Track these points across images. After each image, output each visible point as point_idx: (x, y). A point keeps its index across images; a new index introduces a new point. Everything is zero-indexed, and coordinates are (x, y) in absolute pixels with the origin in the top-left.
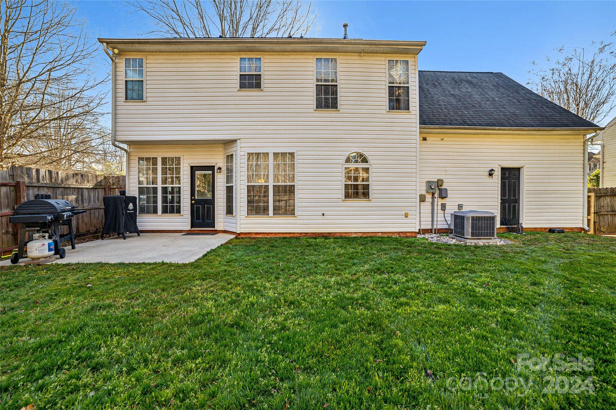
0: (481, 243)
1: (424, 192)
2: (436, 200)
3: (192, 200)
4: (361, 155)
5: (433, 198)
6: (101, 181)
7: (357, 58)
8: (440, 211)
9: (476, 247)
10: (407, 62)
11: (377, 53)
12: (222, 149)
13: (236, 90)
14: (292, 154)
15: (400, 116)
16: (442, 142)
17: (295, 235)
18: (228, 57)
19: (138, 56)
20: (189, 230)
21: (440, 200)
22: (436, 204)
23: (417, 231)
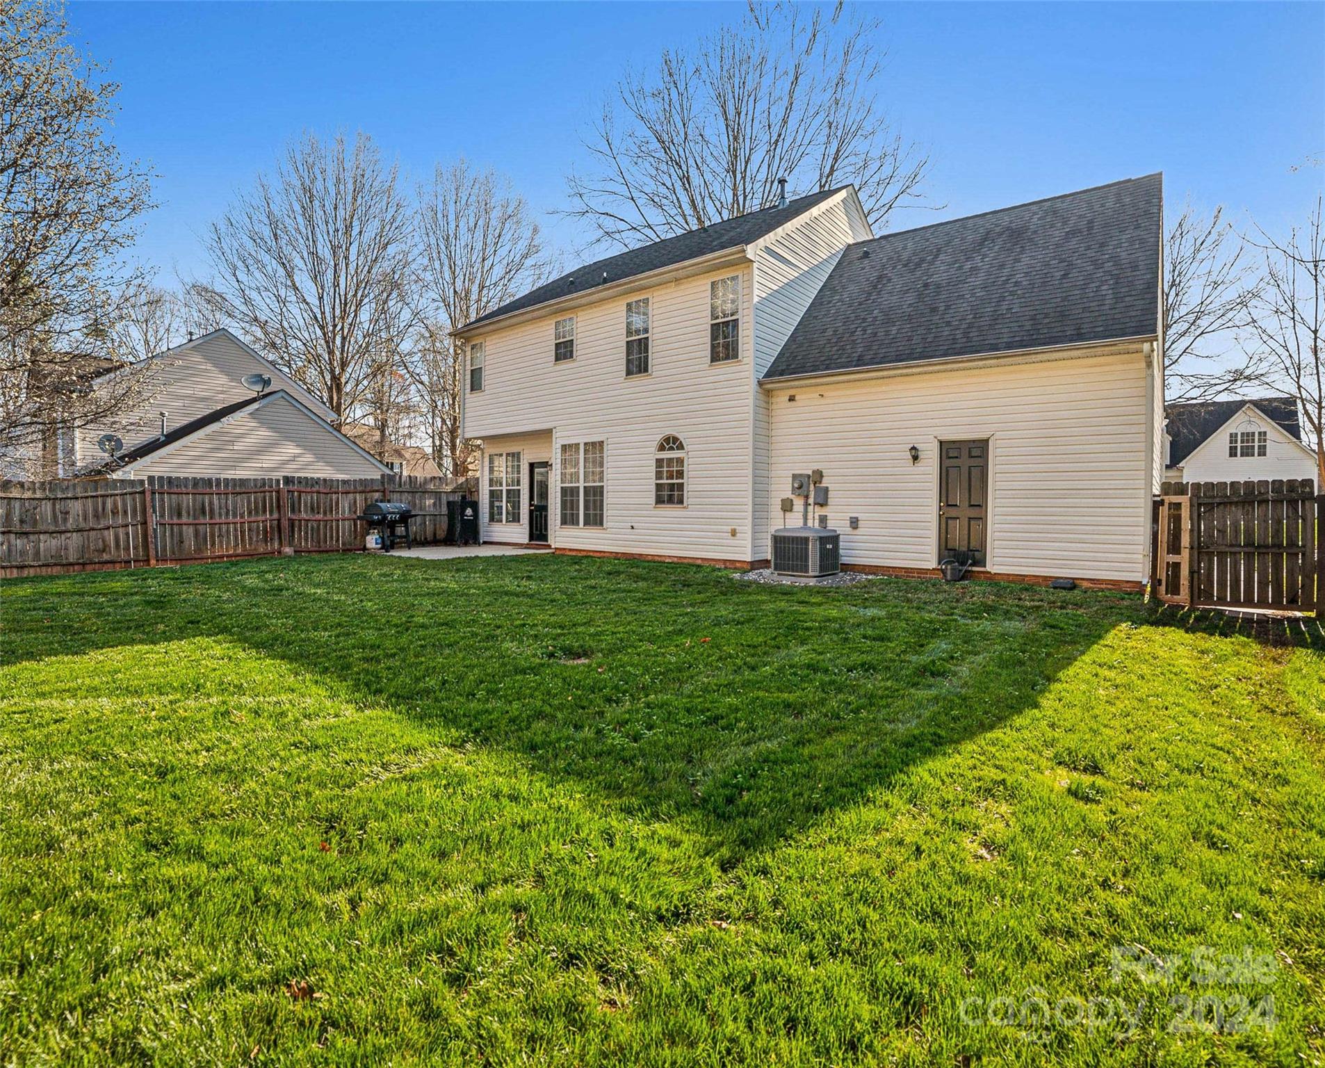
0: (786, 581)
1: (789, 495)
2: (810, 508)
3: (531, 505)
4: (676, 440)
5: (807, 505)
6: (462, 484)
7: (674, 289)
10: (736, 278)
13: (552, 364)
14: (601, 444)
15: (725, 368)
16: (823, 401)
19: (480, 340)
21: (817, 509)
22: (810, 515)
23: (750, 560)
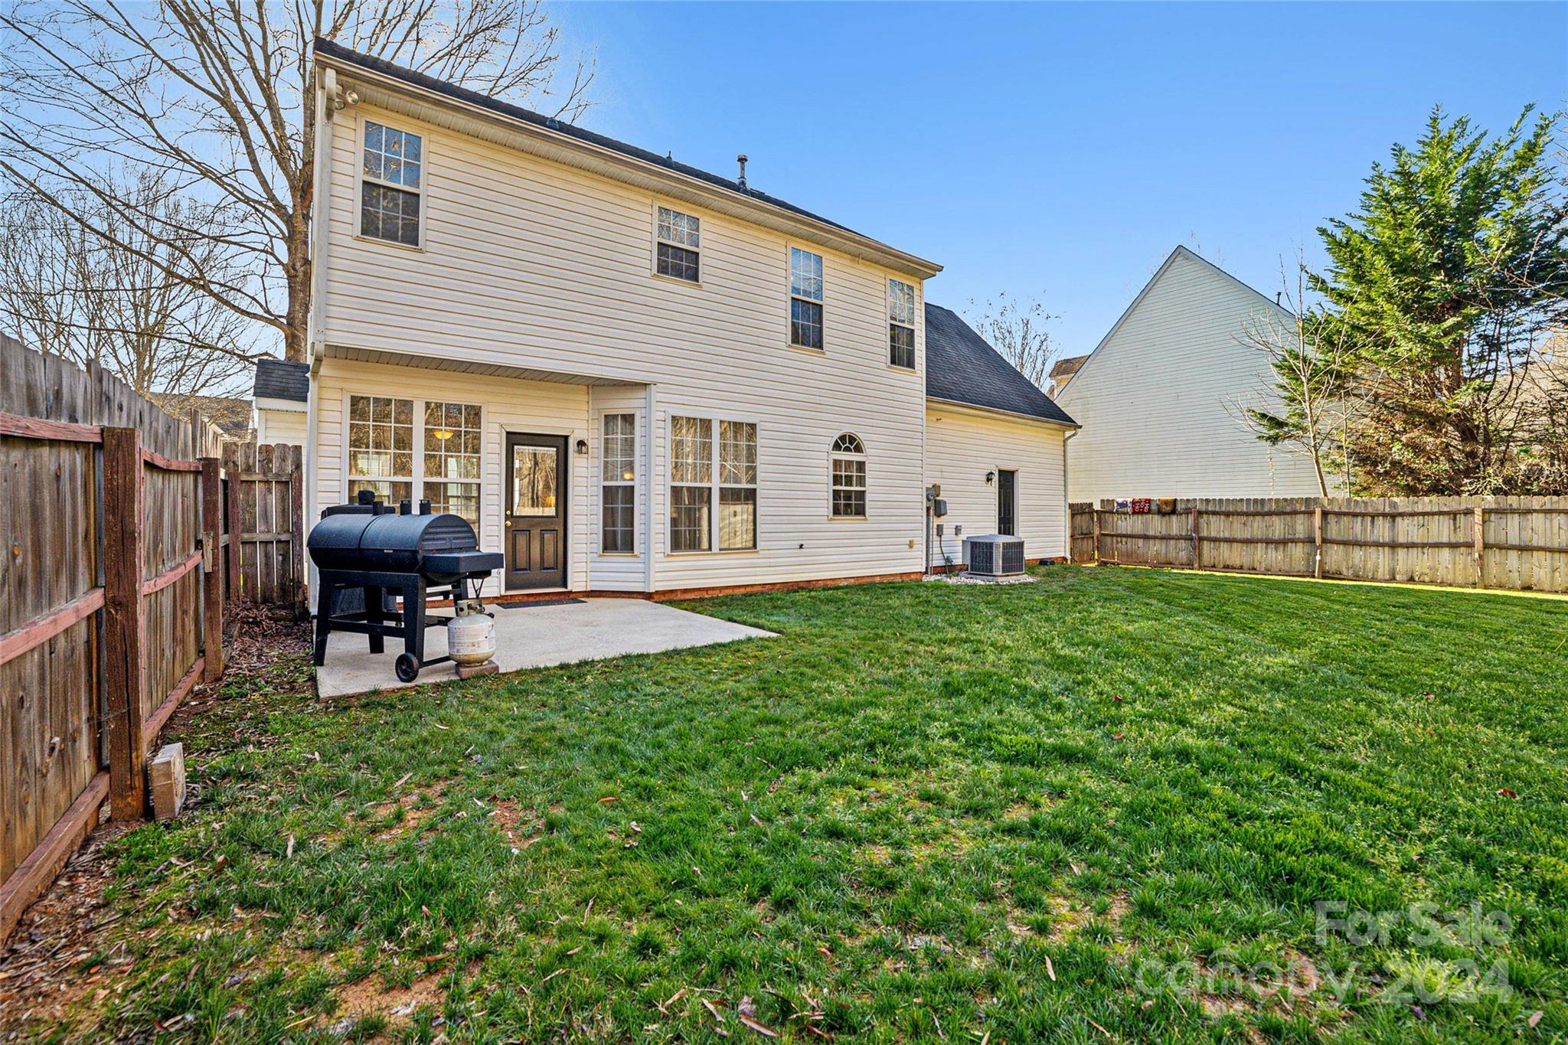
2: (931, 519)
3: (507, 518)
4: (852, 439)
5: (928, 515)
7: (849, 263)
8: (936, 538)
9: (1011, 585)
10: (911, 288)
11: (877, 263)
12: (585, 398)
13: (647, 273)
14: (753, 426)
15: (900, 374)
17: (755, 589)
18: (632, 196)
19: (407, 127)
20: (502, 597)
21: (935, 518)
22: (931, 525)
23: (924, 570)
